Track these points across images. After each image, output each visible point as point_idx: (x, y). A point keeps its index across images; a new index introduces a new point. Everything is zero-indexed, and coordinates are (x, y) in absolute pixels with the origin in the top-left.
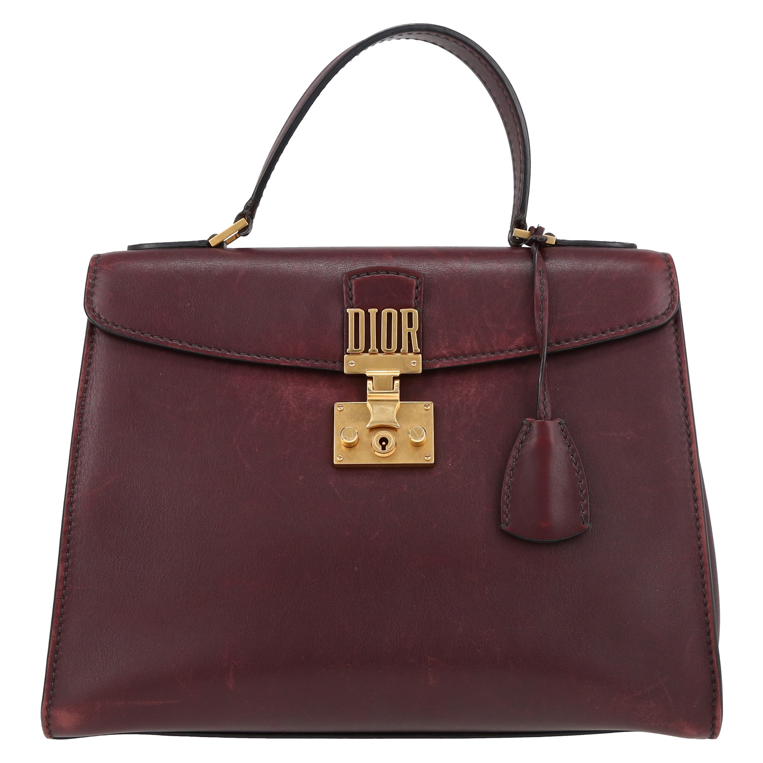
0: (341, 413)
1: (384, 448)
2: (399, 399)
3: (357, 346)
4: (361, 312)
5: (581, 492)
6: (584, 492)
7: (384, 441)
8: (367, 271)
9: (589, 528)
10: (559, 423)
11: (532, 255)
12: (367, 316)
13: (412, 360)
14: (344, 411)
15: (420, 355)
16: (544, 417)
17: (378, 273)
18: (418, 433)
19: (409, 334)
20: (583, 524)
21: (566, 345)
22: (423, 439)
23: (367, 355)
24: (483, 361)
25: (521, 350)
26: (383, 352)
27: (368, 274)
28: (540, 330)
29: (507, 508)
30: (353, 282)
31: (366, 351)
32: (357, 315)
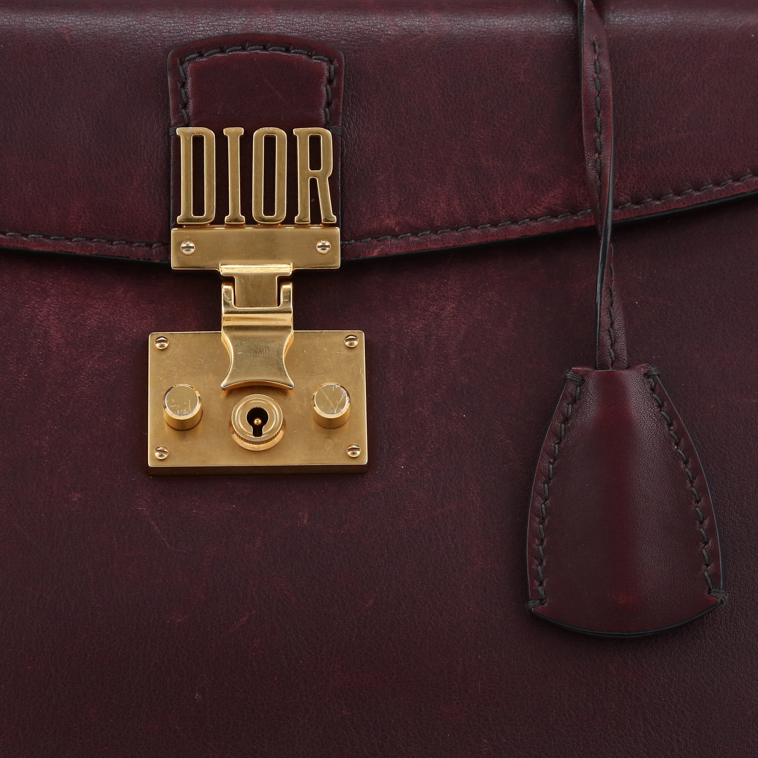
0: (164, 356)
1: (257, 431)
2: (291, 324)
3: (198, 208)
4: (208, 134)
5: (701, 523)
6: (706, 522)
7: (257, 415)
8: (223, 43)
9: (722, 602)
10: (645, 375)
11: (576, 6)
12: (222, 142)
13: (319, 240)
14: (170, 351)
15: (338, 230)
16: (613, 362)
17: (244, 49)
18: (335, 401)
19: (313, 182)
20: (709, 592)
21: (656, 207)
22: (344, 410)
23: (220, 229)
24: (475, 241)
25: (556, 217)
26: (256, 223)
27: (222, 51)
28: (597, 171)
29: (541, 564)
30: (189, 67)
31: (219, 221)
32: (198, 141)
